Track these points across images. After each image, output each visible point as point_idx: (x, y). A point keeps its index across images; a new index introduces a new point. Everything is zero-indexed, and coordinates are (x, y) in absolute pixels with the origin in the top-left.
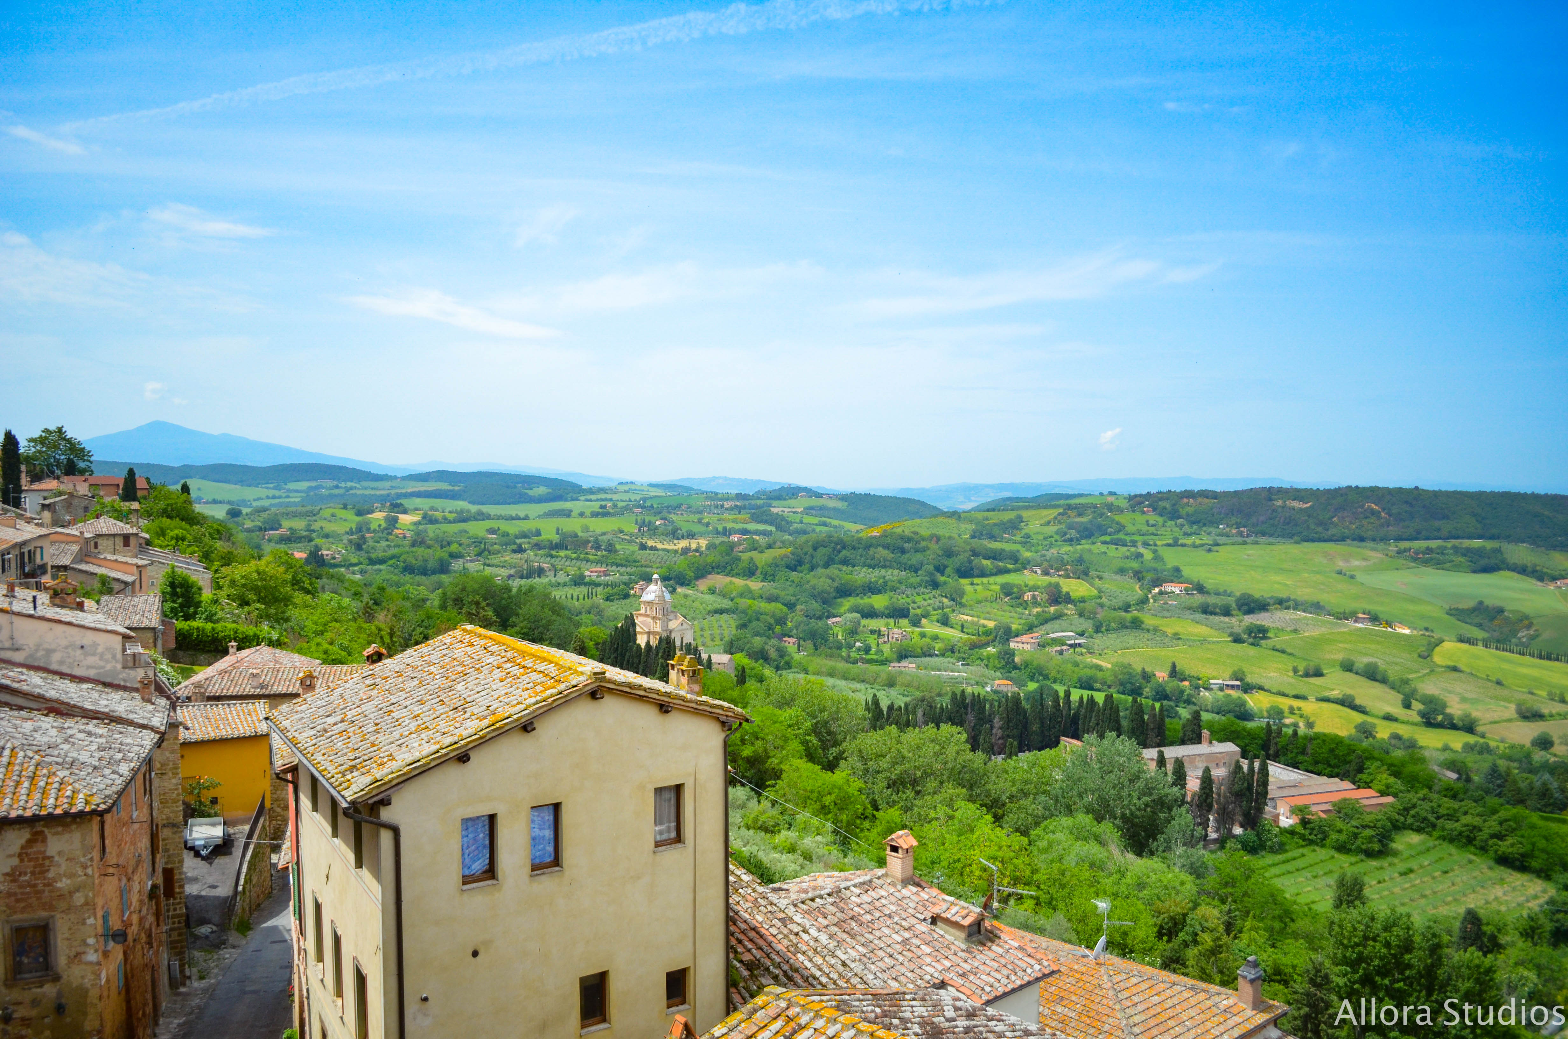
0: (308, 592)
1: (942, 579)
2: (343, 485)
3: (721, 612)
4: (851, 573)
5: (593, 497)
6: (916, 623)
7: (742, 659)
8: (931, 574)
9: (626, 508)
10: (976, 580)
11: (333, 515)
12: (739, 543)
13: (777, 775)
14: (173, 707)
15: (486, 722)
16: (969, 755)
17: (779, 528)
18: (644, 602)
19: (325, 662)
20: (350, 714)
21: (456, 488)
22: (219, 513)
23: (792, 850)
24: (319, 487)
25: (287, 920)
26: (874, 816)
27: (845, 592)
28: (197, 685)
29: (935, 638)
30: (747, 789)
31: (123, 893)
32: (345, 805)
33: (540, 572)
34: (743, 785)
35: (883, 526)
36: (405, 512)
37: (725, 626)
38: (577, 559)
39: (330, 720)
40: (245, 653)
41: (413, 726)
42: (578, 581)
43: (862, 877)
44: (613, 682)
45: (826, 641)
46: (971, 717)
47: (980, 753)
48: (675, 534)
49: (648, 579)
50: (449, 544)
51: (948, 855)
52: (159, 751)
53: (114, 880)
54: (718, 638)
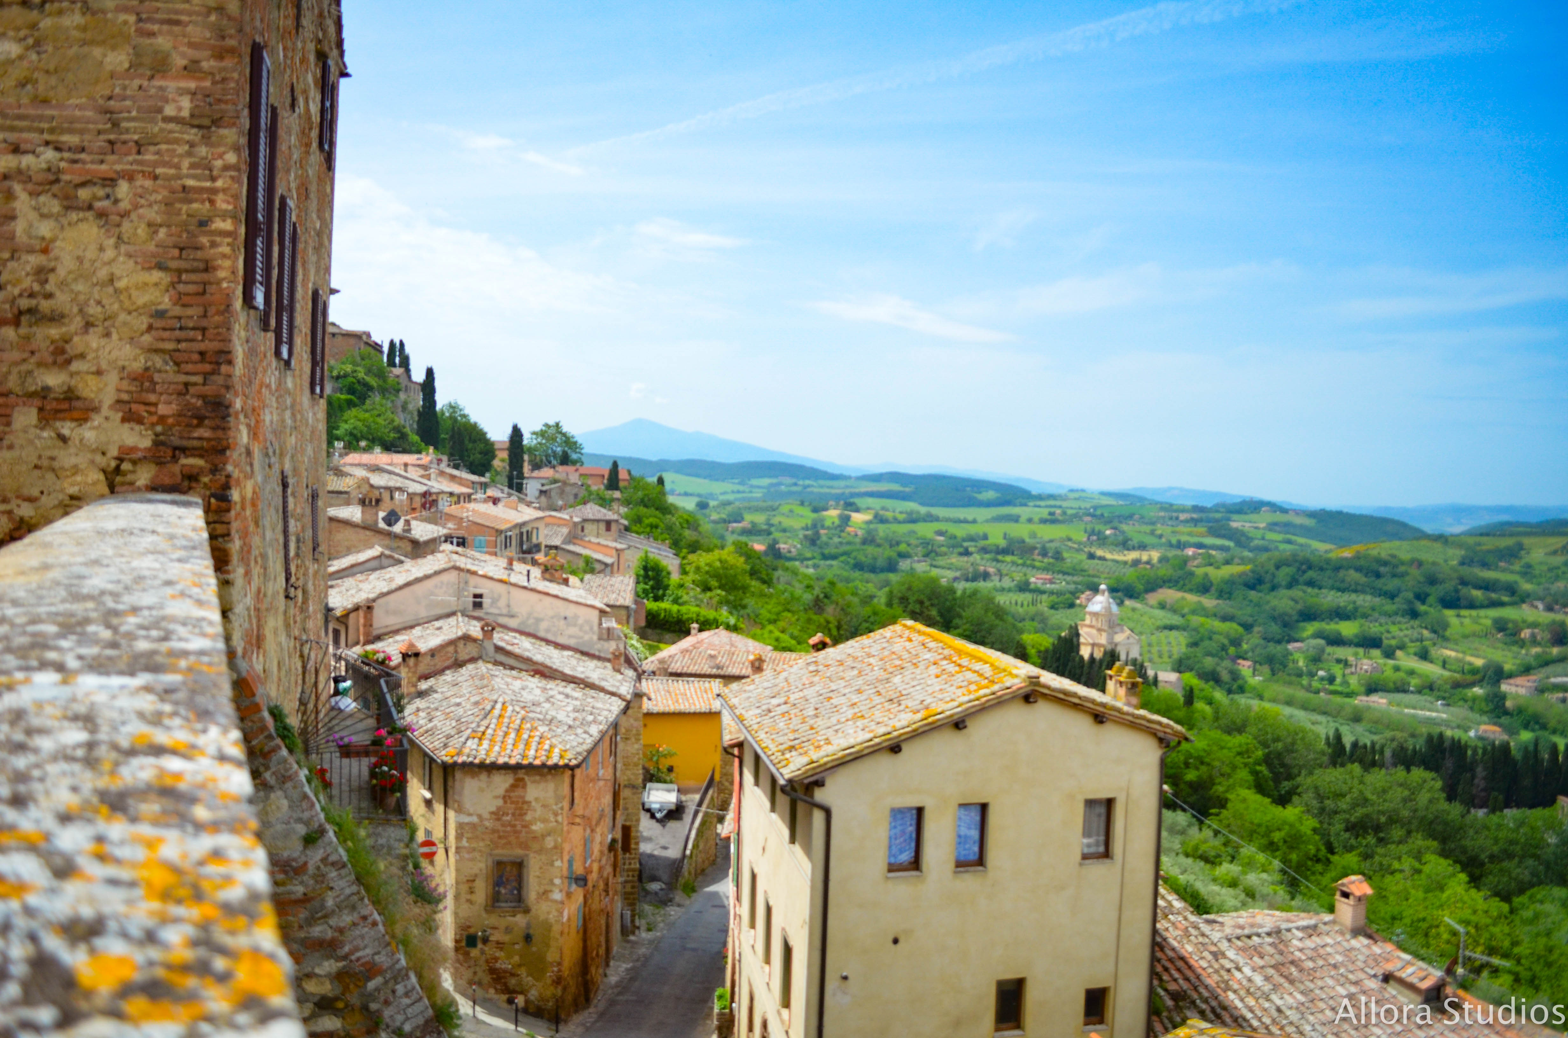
0: (764, 582)
1: (1423, 608)
2: (801, 482)
3: (1171, 628)
4: (1317, 595)
5: (1042, 503)
6: (1389, 654)
7: (1190, 679)
8: (1410, 602)
9: (1076, 516)
10: (1464, 612)
11: (791, 511)
12: (1194, 557)
13: (1222, 803)
14: (639, 678)
15: (919, 716)
16: (1444, 805)
17: (1239, 544)
18: (1091, 613)
19: (776, 648)
20: (792, 698)
21: (907, 489)
22: (689, 505)
23: (1233, 884)
24: (780, 484)
25: (726, 888)
26: (1328, 860)
27: (1309, 615)
28: (662, 661)
29: (1412, 673)
30: (1188, 815)
31: (587, 843)
32: (782, 782)
33: (986, 576)
34: (1184, 810)
35: (1357, 547)
36: (857, 510)
37: (1174, 643)
38: (1024, 565)
39: (775, 701)
40: (705, 634)
41: (850, 713)
42: (1024, 587)
43: (1306, 920)
44: (1048, 687)
45: (1285, 666)
46: (1449, 763)
47: (1457, 804)
48: (1125, 545)
49: (1095, 590)
50: (898, 543)
51: (1411, 911)
52: (624, 718)
53: (579, 829)
54: (1166, 655)
